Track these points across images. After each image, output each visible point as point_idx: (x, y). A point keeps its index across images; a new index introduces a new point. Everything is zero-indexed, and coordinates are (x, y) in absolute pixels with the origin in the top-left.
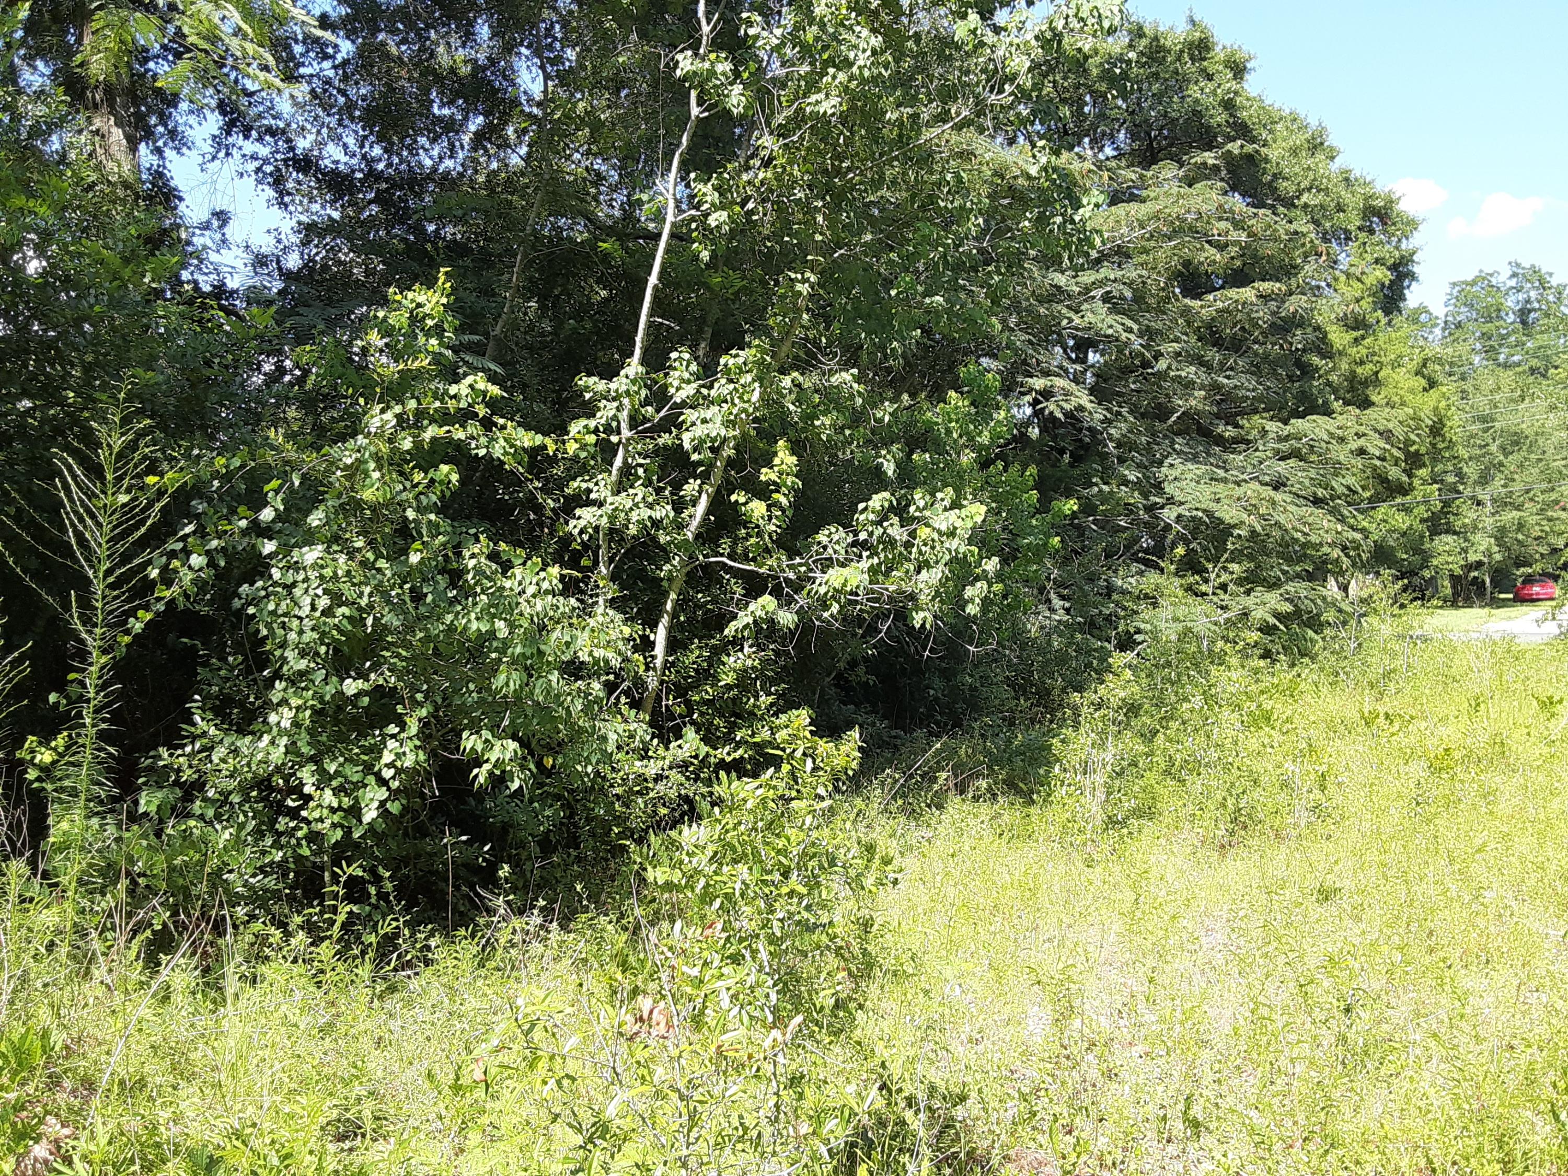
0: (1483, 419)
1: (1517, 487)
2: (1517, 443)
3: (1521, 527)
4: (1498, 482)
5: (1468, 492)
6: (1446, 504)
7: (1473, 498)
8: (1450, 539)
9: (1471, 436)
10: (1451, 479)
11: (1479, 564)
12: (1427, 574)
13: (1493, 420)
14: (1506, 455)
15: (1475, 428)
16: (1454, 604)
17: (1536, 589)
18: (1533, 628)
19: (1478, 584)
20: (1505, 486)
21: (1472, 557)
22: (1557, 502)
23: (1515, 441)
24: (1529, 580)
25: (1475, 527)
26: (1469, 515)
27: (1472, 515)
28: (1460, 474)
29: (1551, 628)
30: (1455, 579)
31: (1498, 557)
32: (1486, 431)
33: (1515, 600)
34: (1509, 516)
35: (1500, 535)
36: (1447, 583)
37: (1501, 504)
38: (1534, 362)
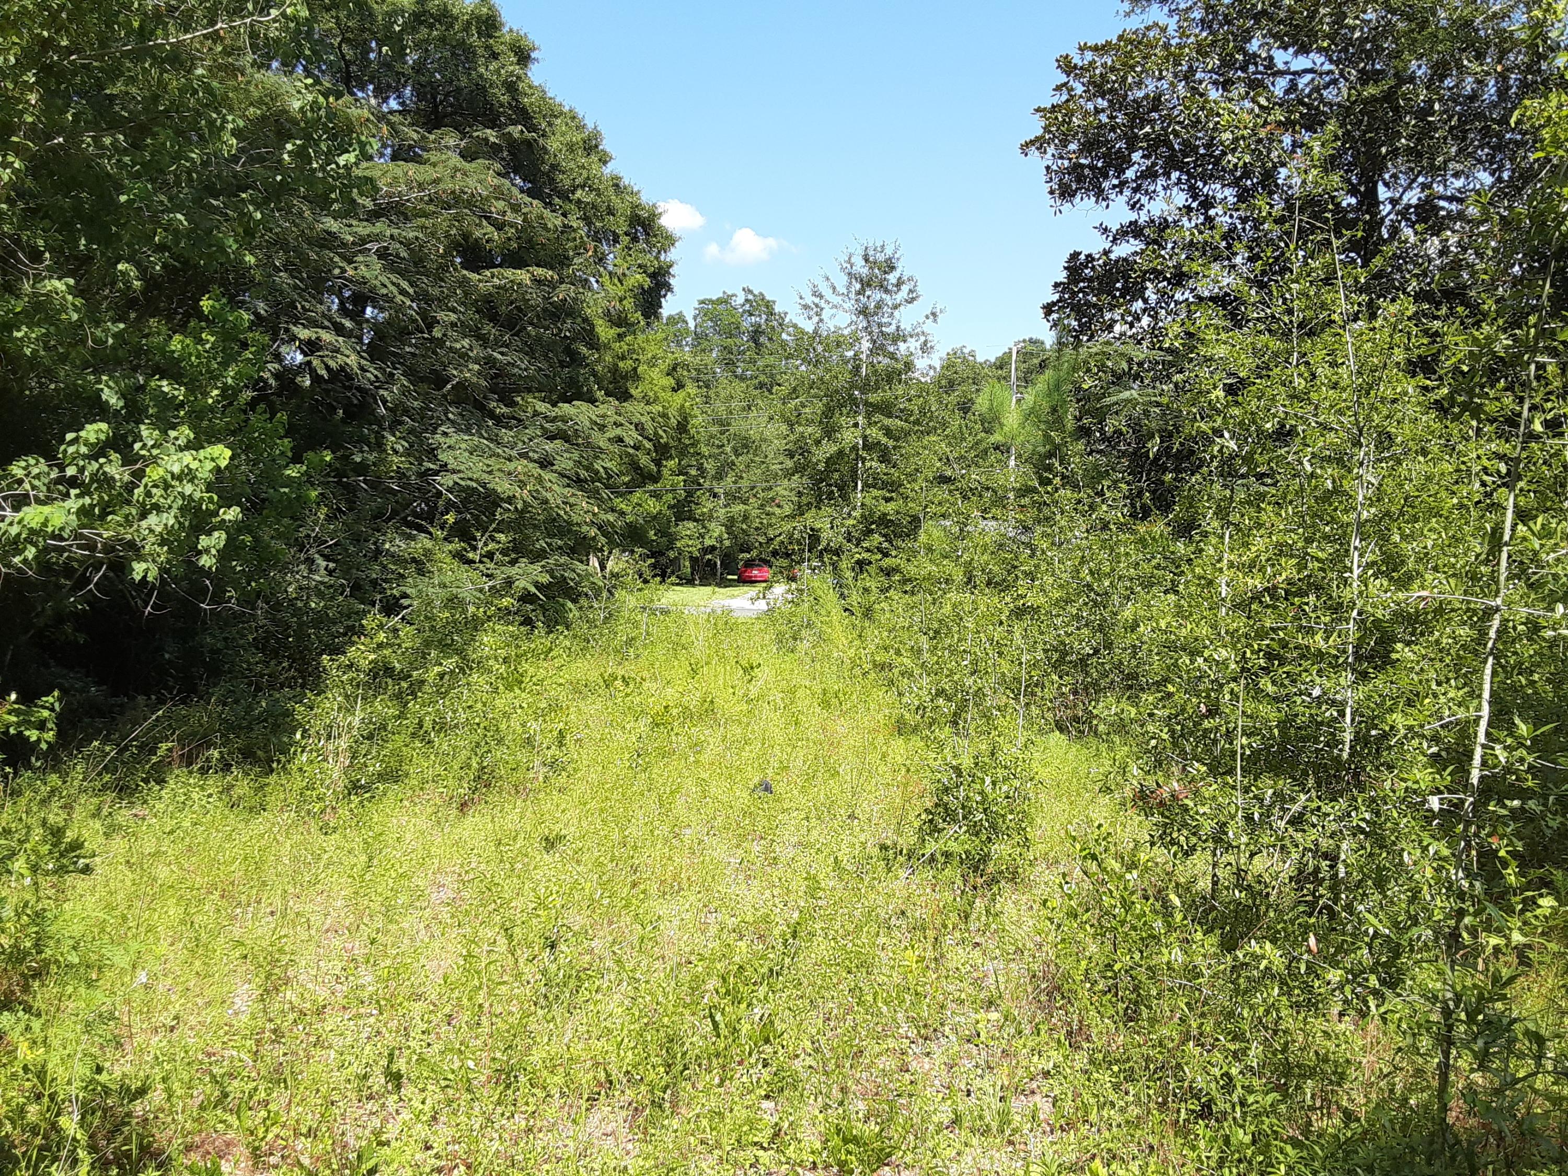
0: (721, 423)
1: (744, 484)
2: (745, 446)
3: (746, 518)
4: (730, 479)
5: (707, 485)
6: (690, 494)
7: (710, 490)
8: (691, 525)
9: (711, 437)
10: (693, 472)
11: (713, 548)
12: (672, 554)
13: (729, 424)
14: (737, 455)
15: (714, 429)
16: (690, 582)
17: (755, 572)
18: (747, 604)
19: (711, 564)
20: (735, 482)
21: (708, 542)
22: (773, 499)
23: (745, 445)
24: (749, 564)
25: (711, 516)
26: (707, 505)
27: (710, 505)
28: (700, 468)
29: (762, 605)
30: (693, 560)
31: (727, 543)
32: (722, 433)
33: (738, 581)
34: (738, 508)
35: (730, 525)
36: (687, 564)
37: (733, 497)
38: (762, 378)
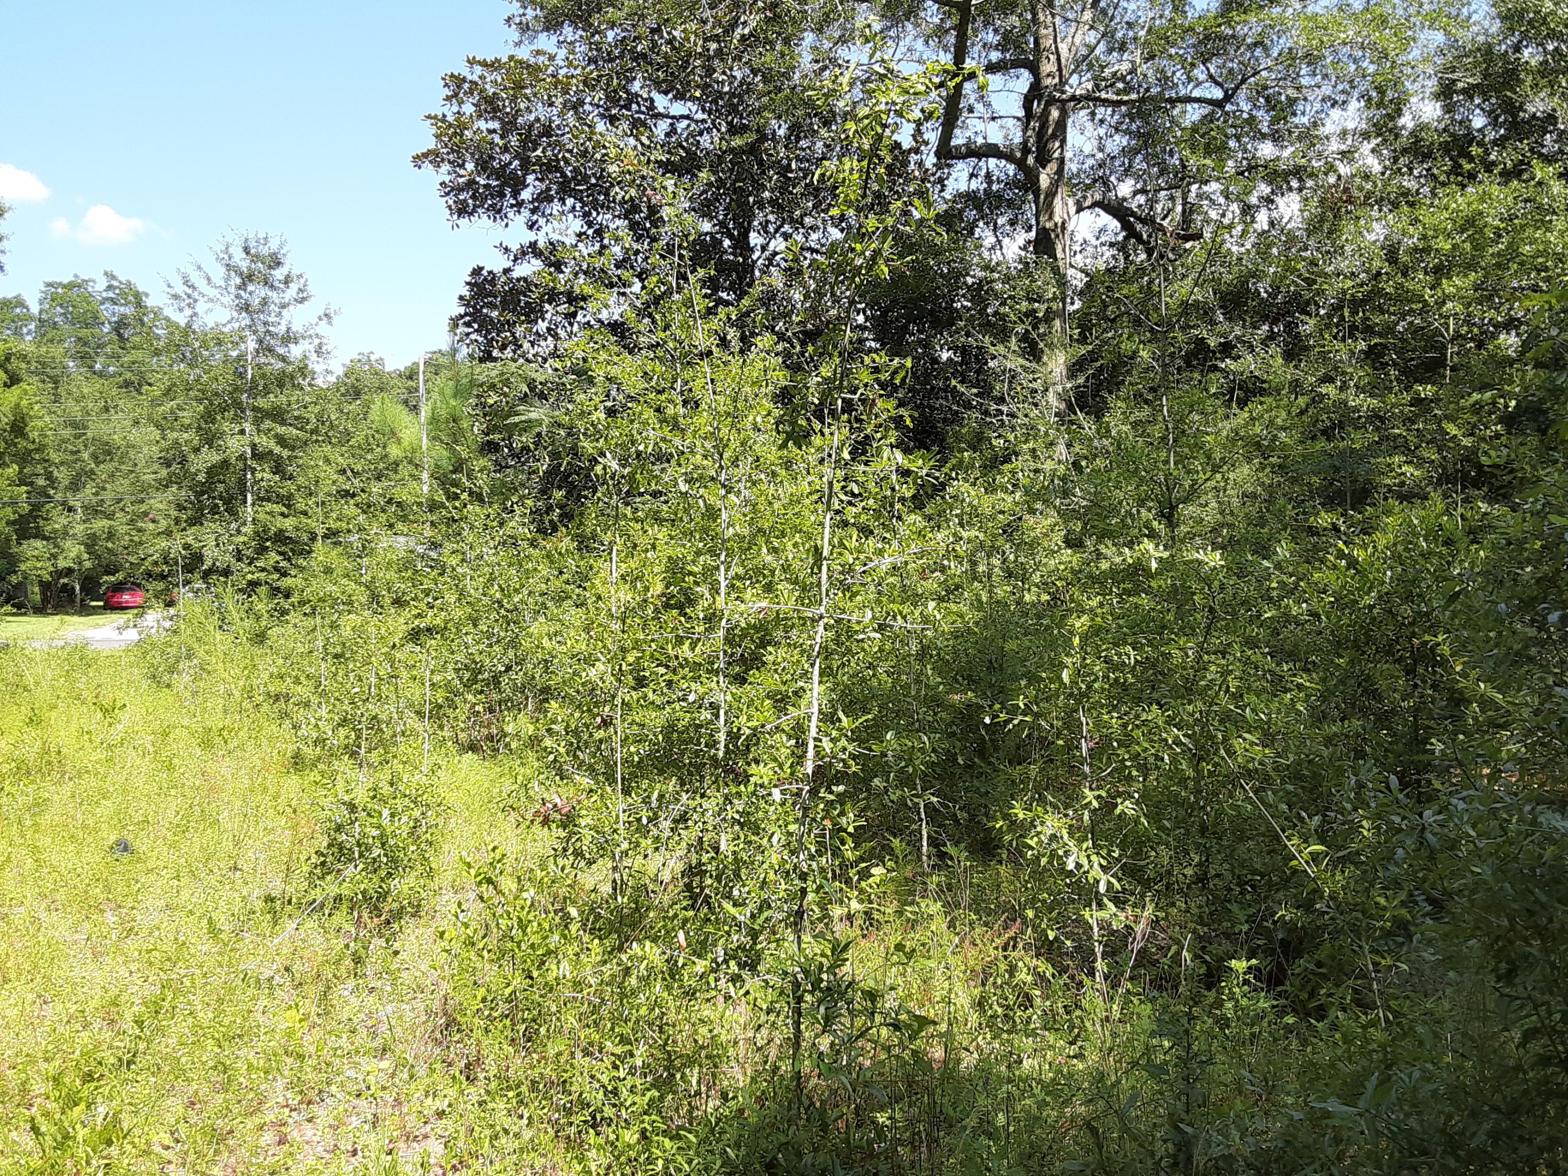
0: (74, 425)
1: (108, 496)
2: (109, 453)
3: (111, 535)
4: (89, 490)
5: (59, 497)
6: (36, 507)
7: (64, 503)
8: (39, 544)
9: (64, 441)
10: (41, 482)
11: (69, 572)
12: (14, 579)
13: (85, 428)
14: (98, 463)
15: (67, 433)
16: (40, 610)
17: (126, 597)
18: (114, 635)
19: (68, 590)
20: (96, 494)
21: (62, 564)
22: (146, 514)
23: (106, 451)
24: (119, 588)
25: (66, 534)
26: (59, 521)
27: (63, 521)
28: (49, 477)
29: (132, 635)
30: (45, 586)
31: (88, 564)
32: (77, 437)
33: (105, 608)
34: (100, 525)
35: (91, 543)
36: (37, 589)
37: (93, 511)
38: (128, 375)
